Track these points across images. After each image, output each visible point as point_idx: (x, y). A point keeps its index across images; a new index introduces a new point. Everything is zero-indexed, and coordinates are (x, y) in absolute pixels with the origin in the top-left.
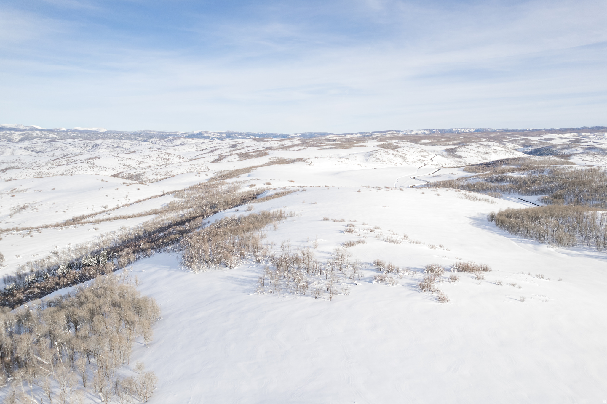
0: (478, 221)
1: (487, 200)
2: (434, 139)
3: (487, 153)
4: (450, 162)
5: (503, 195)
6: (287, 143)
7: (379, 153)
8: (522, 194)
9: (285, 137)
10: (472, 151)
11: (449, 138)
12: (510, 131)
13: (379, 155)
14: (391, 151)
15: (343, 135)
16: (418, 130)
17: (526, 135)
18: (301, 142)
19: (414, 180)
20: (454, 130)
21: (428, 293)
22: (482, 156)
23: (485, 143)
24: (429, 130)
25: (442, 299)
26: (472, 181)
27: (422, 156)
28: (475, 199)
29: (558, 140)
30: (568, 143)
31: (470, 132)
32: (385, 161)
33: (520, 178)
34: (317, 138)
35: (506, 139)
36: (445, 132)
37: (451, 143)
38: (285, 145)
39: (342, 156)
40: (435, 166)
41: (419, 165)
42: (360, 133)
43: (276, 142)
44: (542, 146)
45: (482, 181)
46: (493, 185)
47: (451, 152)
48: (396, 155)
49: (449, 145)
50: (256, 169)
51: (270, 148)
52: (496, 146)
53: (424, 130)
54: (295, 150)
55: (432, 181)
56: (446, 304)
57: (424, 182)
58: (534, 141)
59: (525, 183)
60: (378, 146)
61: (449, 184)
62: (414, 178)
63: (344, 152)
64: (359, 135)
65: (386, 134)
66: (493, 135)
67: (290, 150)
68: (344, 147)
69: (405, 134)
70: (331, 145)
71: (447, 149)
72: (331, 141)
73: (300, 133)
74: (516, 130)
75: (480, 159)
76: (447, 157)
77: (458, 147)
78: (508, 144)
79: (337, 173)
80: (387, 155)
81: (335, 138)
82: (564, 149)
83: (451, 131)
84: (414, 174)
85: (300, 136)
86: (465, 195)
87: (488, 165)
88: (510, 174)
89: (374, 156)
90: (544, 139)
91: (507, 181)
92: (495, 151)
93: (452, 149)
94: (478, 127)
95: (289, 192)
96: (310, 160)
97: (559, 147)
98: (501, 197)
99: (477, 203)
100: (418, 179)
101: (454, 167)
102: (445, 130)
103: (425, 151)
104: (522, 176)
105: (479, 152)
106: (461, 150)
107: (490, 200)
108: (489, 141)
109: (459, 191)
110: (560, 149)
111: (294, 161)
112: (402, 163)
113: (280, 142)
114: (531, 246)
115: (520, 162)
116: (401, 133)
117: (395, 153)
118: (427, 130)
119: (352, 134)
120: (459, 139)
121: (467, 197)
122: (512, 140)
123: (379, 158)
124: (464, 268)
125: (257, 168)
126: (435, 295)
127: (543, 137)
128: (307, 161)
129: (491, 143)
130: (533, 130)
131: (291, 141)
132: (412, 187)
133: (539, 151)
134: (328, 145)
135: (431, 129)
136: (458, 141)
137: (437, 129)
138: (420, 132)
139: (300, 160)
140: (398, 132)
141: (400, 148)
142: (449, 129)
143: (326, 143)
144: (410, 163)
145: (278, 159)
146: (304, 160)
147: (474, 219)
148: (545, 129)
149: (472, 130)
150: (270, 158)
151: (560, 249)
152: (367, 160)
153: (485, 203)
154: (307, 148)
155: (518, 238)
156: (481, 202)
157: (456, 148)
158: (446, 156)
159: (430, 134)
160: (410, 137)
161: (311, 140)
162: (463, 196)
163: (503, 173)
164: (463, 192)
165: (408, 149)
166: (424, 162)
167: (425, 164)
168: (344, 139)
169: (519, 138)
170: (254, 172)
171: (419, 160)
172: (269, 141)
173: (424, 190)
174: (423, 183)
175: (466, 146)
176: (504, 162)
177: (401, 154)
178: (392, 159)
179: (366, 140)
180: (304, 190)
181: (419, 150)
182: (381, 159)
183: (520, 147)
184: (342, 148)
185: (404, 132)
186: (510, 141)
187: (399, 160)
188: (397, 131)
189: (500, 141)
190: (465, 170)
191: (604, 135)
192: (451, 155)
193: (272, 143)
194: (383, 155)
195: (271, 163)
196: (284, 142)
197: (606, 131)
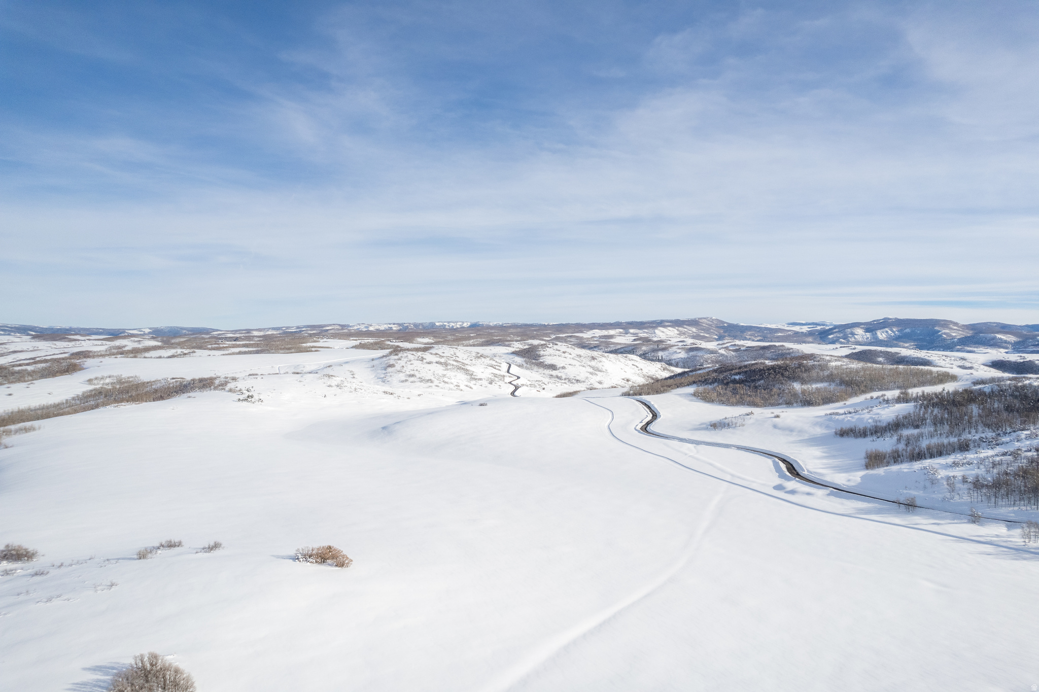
6: (129, 344)
9: (115, 335)
13: (410, 367)
24: (397, 324)
32: (431, 381)
34: (193, 336)
38: (124, 347)
43: (99, 342)
47: (530, 357)
51: (86, 355)
53: (390, 324)
54: (160, 357)
60: (355, 347)
65: (326, 331)
67: (145, 357)
71: (519, 351)
73: (150, 329)
76: (528, 369)
77: (536, 347)
81: (230, 335)
85: (150, 333)
93: (528, 350)
94: (474, 321)
96: (240, 385)
102: (424, 325)
103: (485, 356)
106: (546, 353)
111: (181, 388)
112: (468, 384)
113: (108, 343)
123: (412, 373)
127: (591, 334)
128: (229, 386)
131: (135, 342)
135: (400, 322)
138: (382, 327)
142: (430, 323)
145: (120, 382)
146: (222, 385)
152: (386, 381)
154: (194, 352)
157: (534, 348)
158: (525, 365)
159: (400, 330)
168: (254, 336)
169: (563, 336)
172: (78, 340)
177: (454, 363)
178: (444, 376)
181: (474, 354)
182: (417, 375)
187: (460, 378)
191: (655, 333)
192: (533, 363)
193: (86, 345)
194: (418, 364)
195: (95, 395)
196: (118, 343)
197: (655, 327)
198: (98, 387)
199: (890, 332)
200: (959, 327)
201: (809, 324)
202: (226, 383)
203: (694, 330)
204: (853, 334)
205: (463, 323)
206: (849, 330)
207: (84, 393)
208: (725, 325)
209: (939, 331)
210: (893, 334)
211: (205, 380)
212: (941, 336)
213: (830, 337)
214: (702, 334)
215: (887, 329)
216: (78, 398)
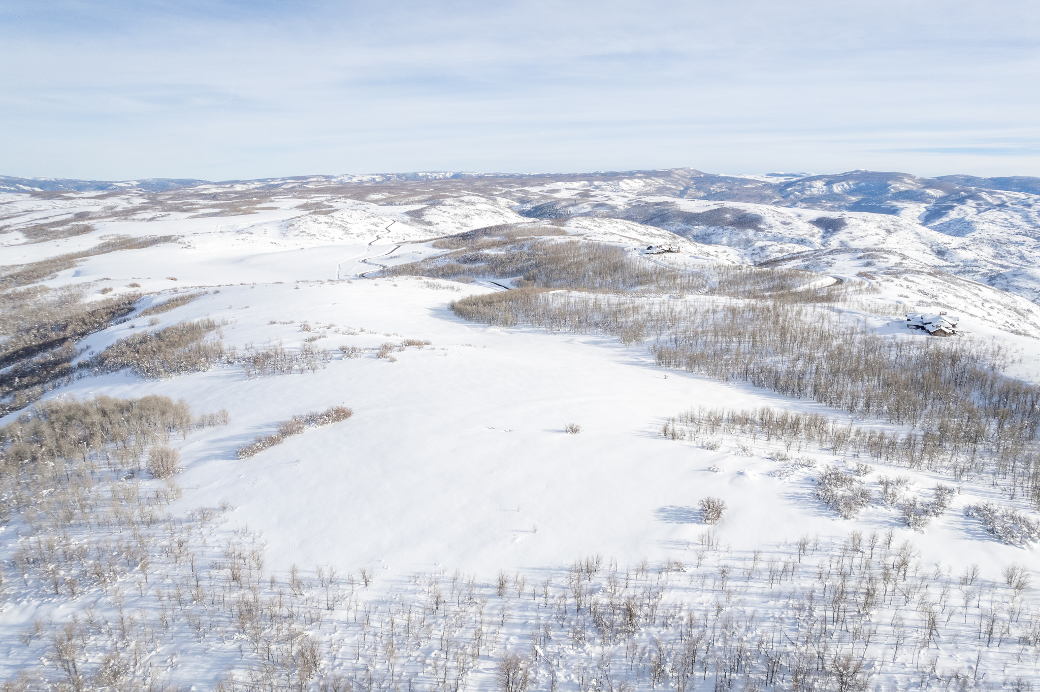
0: (438, 312)
1: (452, 288)
2: (390, 193)
3: (467, 216)
4: (415, 232)
5: (476, 279)
6: (120, 203)
7: (303, 221)
8: (497, 277)
10: (446, 214)
11: (412, 190)
12: (504, 177)
13: (305, 226)
14: (322, 218)
15: (228, 186)
16: (362, 175)
17: (524, 184)
18: (147, 201)
19: (364, 264)
20: (420, 174)
21: (383, 359)
22: (461, 220)
23: (466, 198)
24: (380, 175)
25: (393, 360)
26: (441, 263)
27: (372, 224)
28: (438, 287)
29: (565, 191)
30: (576, 197)
31: (445, 178)
32: (315, 235)
33: (497, 256)
34: (177, 192)
35: (496, 190)
36: (407, 179)
37: (417, 198)
38: (116, 207)
39: (240, 228)
40: (393, 239)
41: (369, 239)
42: (259, 181)
43: (93, 201)
44: (543, 201)
45: (453, 262)
46: (466, 266)
47: (416, 216)
48: (331, 224)
49: (412, 203)
50: (85, 260)
52: (482, 204)
53: (373, 175)
54: (144, 219)
55: (390, 264)
56: (395, 363)
57: (378, 267)
58: (533, 194)
59: (502, 262)
60: (298, 207)
61: (411, 270)
62: (364, 261)
63: (242, 221)
64: (258, 185)
65: (307, 183)
66: (479, 184)
67: (134, 220)
68: (239, 211)
69: (341, 182)
70: (213, 206)
71: (410, 212)
72: (208, 197)
73: (137, 181)
74: (512, 176)
75: (458, 225)
76: (410, 225)
77: (425, 208)
78: (499, 199)
79: (241, 260)
80: (317, 225)
81: (213, 191)
82: (569, 206)
83: (415, 176)
84: (363, 255)
85: (138, 186)
86: (428, 283)
87: (465, 237)
88: (486, 251)
89: (296, 226)
90: (547, 191)
91: (482, 261)
92: (478, 212)
93: (417, 211)
94: (457, 171)
95: (192, 297)
96: (185, 240)
97: (564, 204)
98: (474, 282)
99: (440, 291)
100: (369, 263)
101: (420, 242)
102: (407, 175)
103: (377, 216)
104: (500, 253)
105: (456, 215)
106: (430, 213)
107: (456, 288)
108: (473, 195)
109: (420, 279)
110: (565, 207)
111: (153, 241)
112: (342, 237)
113: (100, 201)
114: (481, 329)
115: (505, 231)
116: (333, 180)
117: (330, 221)
118: (377, 175)
119: (244, 183)
120: (428, 193)
121: (429, 285)
122: (505, 193)
123: (304, 230)
124: (410, 343)
125: (88, 258)
126: (388, 359)
127: (547, 187)
128: (179, 240)
129: (474, 199)
130: (534, 175)
131: (124, 199)
132: (362, 276)
133: (540, 209)
134: (206, 206)
135: (384, 172)
136: (427, 196)
137: (394, 173)
138: (365, 179)
139: (166, 239)
140: (328, 178)
141: (337, 212)
142: (413, 173)
143: (201, 202)
144: (354, 236)
145: (119, 238)
146: (175, 240)
147: (434, 310)
148: (549, 174)
149: (448, 175)
150: (101, 238)
151: (505, 329)
152: (284, 235)
153: (449, 291)
154: (169, 214)
155: (473, 323)
156: (445, 290)
157: (423, 209)
158: (409, 222)
159: (383, 182)
160: (350, 188)
161: (167, 197)
162: (425, 285)
163: (479, 249)
164: (425, 279)
165: (349, 212)
166: (377, 234)
167: (378, 238)
168: (232, 192)
169: (514, 190)
170: (82, 265)
171: (369, 231)
172: (74, 198)
173: (378, 280)
174: (377, 269)
175: (437, 207)
176: (486, 231)
177: (339, 223)
178: (326, 231)
179: (274, 194)
180: (217, 292)
181: (367, 214)
182: (307, 231)
183: (516, 204)
184: (236, 213)
185: (339, 179)
186: (503, 194)
187: (338, 233)
188: (326, 177)
189: (489, 194)
190: (434, 246)
191: (619, 185)
192: (416, 221)
193: (84, 203)
194: (311, 224)
195: (106, 246)
196: (110, 202)
197: (621, 179)
198: (107, 241)
199: (846, 185)
200: (914, 181)
201: (787, 175)
202: (178, 238)
203: (661, 181)
204: (811, 187)
205: (446, 173)
206: (808, 183)
207: (99, 245)
208: (702, 176)
209: (890, 185)
210: (848, 188)
211: (167, 237)
212: (889, 190)
213: (788, 189)
214: (668, 186)
215: (843, 183)
216: (96, 248)
